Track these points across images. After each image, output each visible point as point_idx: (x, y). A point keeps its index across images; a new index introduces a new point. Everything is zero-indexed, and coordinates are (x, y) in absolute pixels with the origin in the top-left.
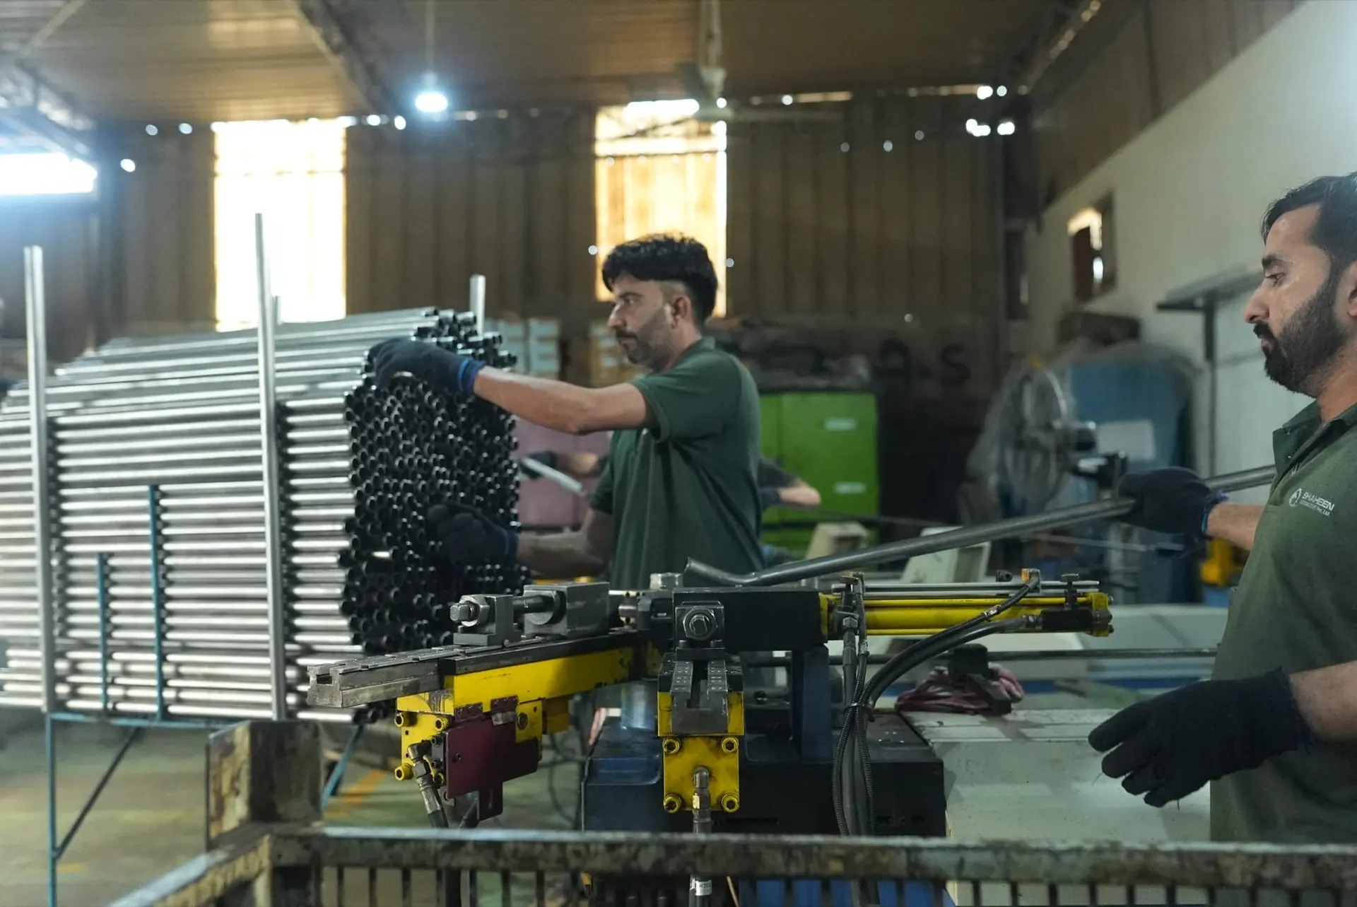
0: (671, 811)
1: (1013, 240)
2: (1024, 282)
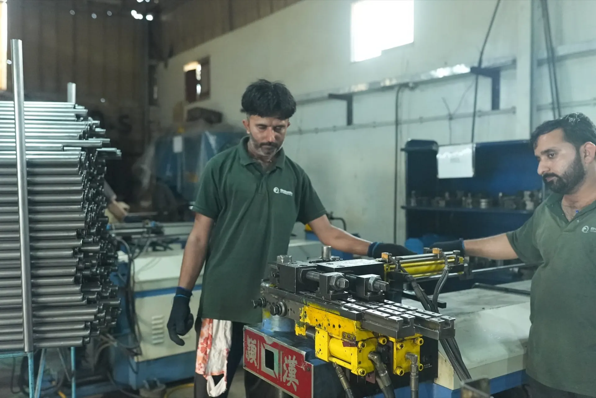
0: (402, 375)
1: (152, 69)
2: (156, 89)
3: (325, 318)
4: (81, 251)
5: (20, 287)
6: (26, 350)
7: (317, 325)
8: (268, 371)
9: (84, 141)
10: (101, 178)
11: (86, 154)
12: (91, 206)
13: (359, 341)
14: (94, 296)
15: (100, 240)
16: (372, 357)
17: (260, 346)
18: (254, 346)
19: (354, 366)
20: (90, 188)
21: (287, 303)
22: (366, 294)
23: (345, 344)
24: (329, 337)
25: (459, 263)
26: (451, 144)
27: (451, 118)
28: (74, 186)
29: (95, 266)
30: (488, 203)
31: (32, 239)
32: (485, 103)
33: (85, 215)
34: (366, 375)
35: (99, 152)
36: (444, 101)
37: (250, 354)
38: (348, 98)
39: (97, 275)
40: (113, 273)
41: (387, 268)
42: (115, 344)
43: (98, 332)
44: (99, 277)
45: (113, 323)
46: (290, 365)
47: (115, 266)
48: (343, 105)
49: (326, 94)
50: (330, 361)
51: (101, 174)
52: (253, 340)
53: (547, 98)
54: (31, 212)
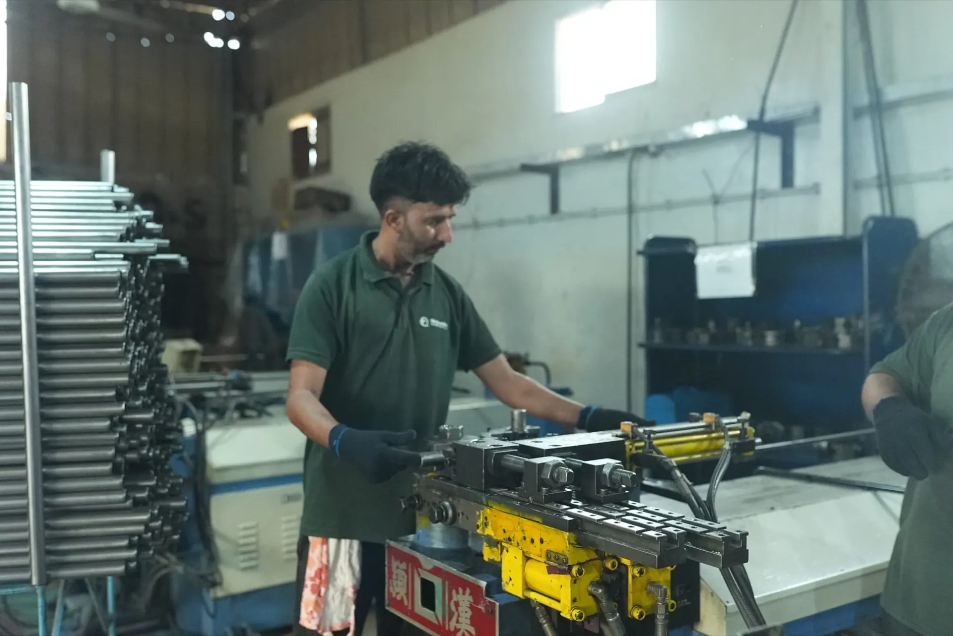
2: (244, 158)
3: (519, 528)
4: (122, 421)
5: (24, 480)
6: (35, 581)
7: (504, 539)
8: (426, 613)
9: (128, 244)
10: (156, 303)
11: (132, 266)
12: (139, 349)
13: (573, 565)
14: (145, 494)
15: (153, 403)
16: (595, 590)
17: (413, 573)
18: (404, 573)
19: (565, 606)
20: (138, 319)
21: (455, 503)
22: (599, 492)
23: (551, 570)
24: (525, 559)
25: (748, 438)
26: (717, 244)
27: (716, 200)
28: (111, 317)
29: (145, 445)
30: (778, 338)
31: (44, 403)
32: (771, 178)
33: (129, 363)
34: (585, 619)
35: (153, 261)
36: (705, 173)
37: (397, 585)
38: (552, 171)
39: (150, 459)
40: (176, 456)
41: (631, 447)
42: (180, 569)
43: (151, 552)
44: (151, 462)
45: (176, 537)
46: (461, 603)
47: (179, 444)
48: (544, 181)
49: (516, 165)
50: (526, 597)
51: (155, 297)
52: (401, 562)
53: (869, 169)
54: (42, 359)
